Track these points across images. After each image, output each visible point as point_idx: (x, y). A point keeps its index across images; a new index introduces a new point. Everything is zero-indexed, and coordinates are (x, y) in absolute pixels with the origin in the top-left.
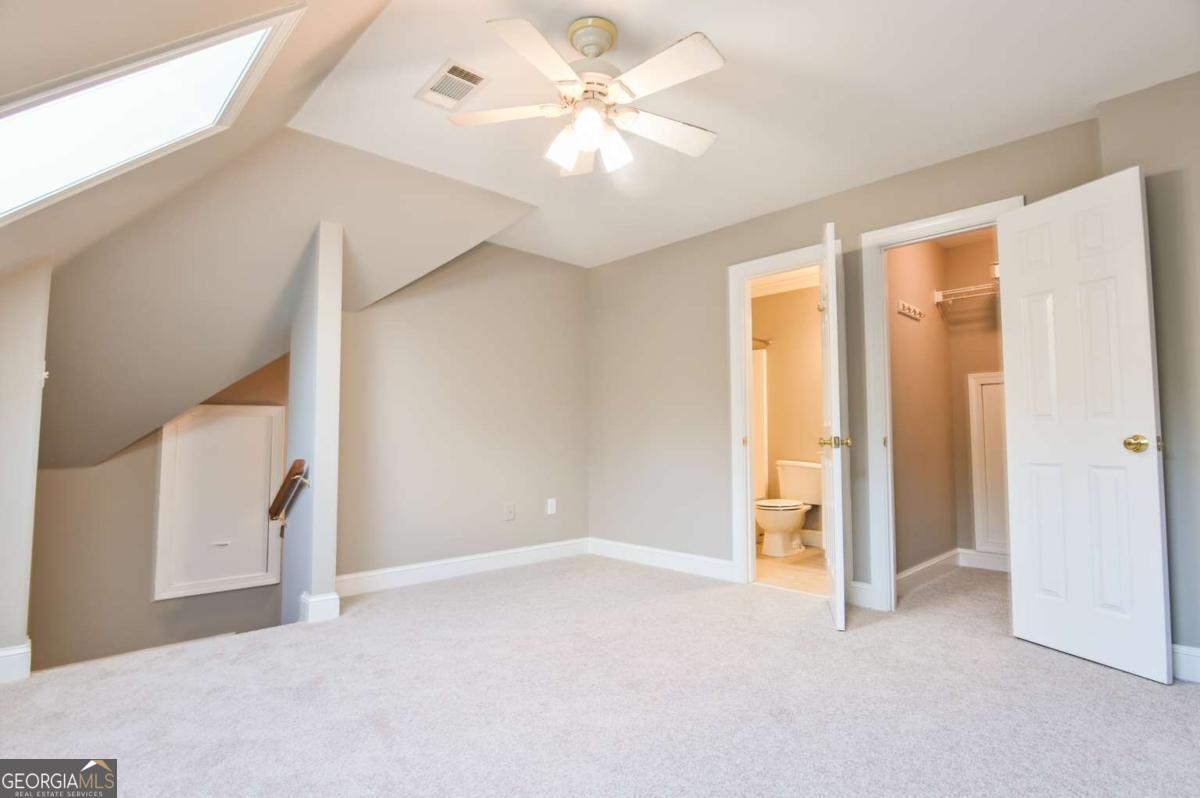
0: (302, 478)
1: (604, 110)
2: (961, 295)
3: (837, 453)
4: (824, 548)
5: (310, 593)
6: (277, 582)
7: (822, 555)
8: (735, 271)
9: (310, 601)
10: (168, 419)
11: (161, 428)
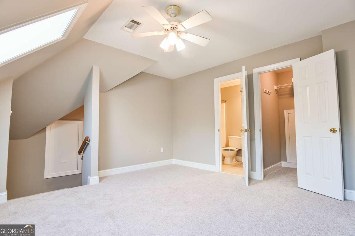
0: (88, 142)
1: (177, 33)
2: (282, 87)
3: (246, 134)
4: (242, 161)
5: (90, 176)
6: (81, 173)
7: (242, 164)
8: (216, 80)
9: (91, 178)
10: (48, 125)
11: (46, 128)
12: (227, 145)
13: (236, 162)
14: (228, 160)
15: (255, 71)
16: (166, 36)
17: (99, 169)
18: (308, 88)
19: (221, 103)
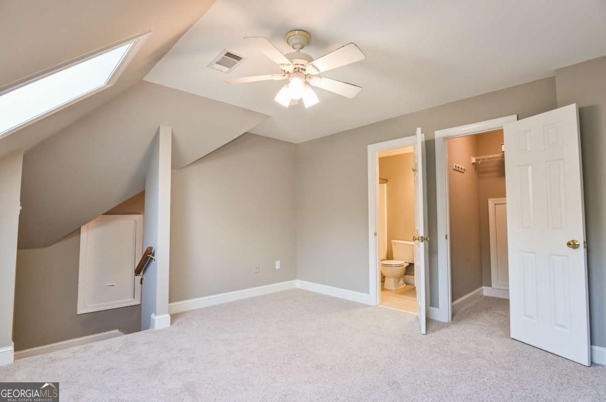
0: (151, 256)
1: (304, 77)
2: (485, 159)
3: (422, 245)
4: (415, 285)
5: (156, 314)
6: (139, 303)
7: (414, 289)
8: (370, 148)
9: (156, 318)
10: (84, 224)
11: (80, 228)
12: (390, 257)
13: (405, 285)
14: (390, 283)
15: (439, 134)
16: (287, 82)
17: (171, 300)
18: (530, 168)
19: (380, 183)
